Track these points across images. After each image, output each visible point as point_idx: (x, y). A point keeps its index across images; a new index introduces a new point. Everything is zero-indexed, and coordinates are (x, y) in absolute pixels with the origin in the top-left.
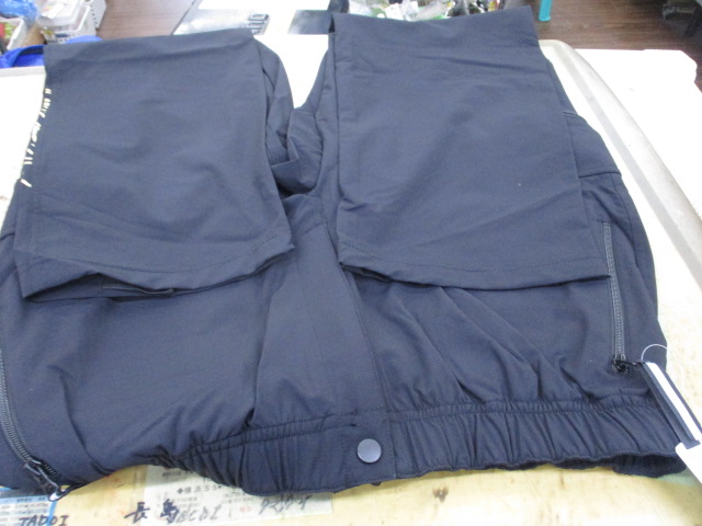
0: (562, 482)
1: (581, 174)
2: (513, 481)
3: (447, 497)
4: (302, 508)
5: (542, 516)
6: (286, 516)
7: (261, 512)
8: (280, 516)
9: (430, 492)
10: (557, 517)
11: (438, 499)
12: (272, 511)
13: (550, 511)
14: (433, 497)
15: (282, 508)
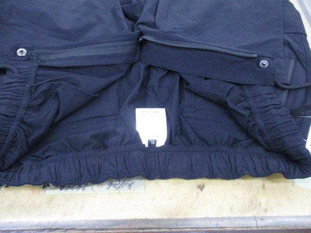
0: (264, 186)
1: (285, 32)
2: (238, 184)
3: (204, 189)
4: (130, 188)
5: (252, 203)
6: (121, 192)
7: (108, 189)
8: (118, 191)
9: (195, 186)
10: (260, 204)
11: (199, 190)
12: (114, 188)
13: (256, 200)
14: (197, 189)
15: (119, 187)
